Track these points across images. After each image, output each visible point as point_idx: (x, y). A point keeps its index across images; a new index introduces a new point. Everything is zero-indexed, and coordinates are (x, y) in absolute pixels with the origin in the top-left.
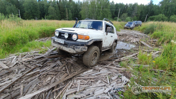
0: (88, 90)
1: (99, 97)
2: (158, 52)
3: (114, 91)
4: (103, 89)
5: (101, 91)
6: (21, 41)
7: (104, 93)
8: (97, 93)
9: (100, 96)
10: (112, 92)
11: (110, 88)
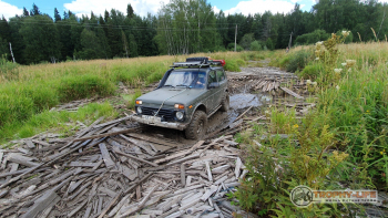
0: (167, 200)
1: (189, 212)
2: (313, 105)
3: (222, 194)
4: (200, 193)
5: (196, 198)
6: (15, 114)
7: (201, 201)
8: (186, 203)
9: (192, 209)
10: (217, 195)
11: (214, 188)
